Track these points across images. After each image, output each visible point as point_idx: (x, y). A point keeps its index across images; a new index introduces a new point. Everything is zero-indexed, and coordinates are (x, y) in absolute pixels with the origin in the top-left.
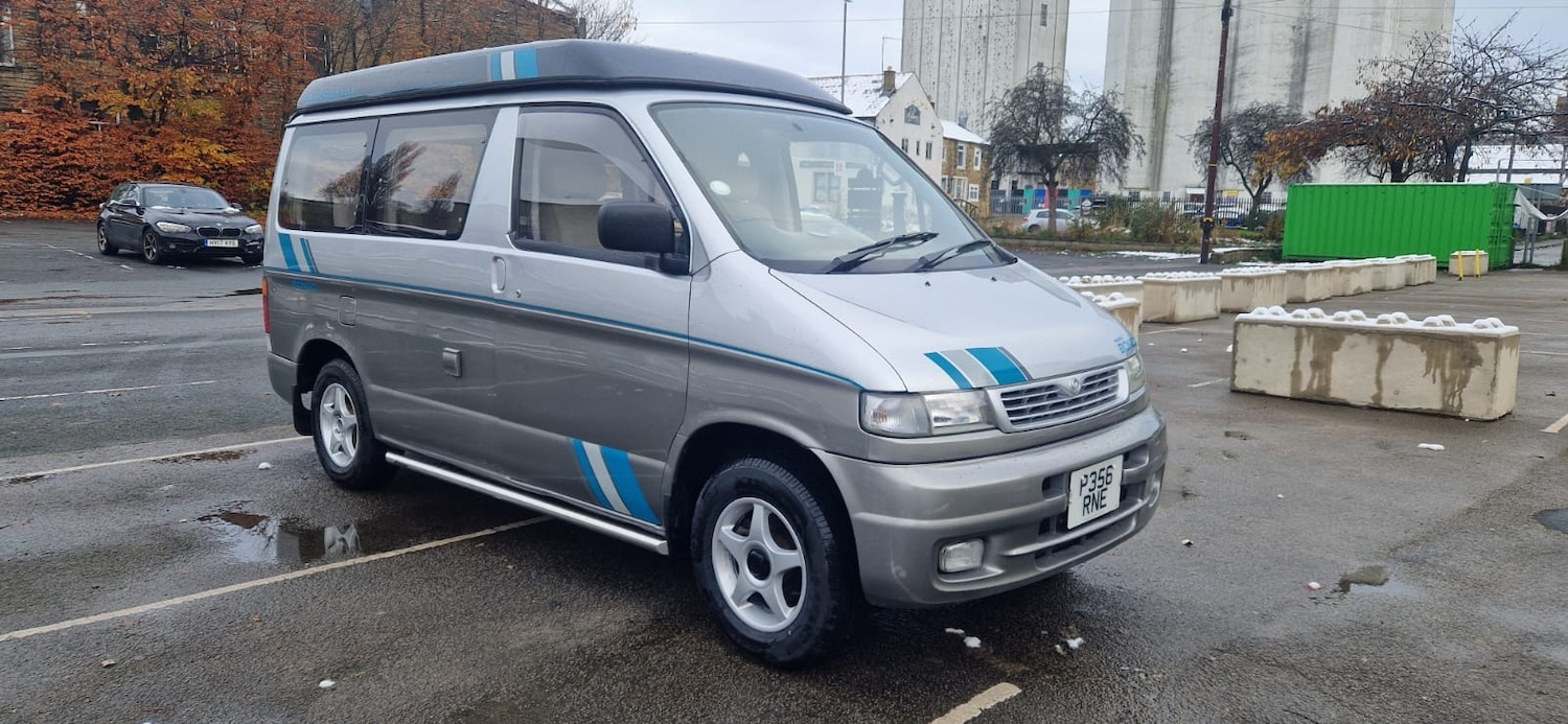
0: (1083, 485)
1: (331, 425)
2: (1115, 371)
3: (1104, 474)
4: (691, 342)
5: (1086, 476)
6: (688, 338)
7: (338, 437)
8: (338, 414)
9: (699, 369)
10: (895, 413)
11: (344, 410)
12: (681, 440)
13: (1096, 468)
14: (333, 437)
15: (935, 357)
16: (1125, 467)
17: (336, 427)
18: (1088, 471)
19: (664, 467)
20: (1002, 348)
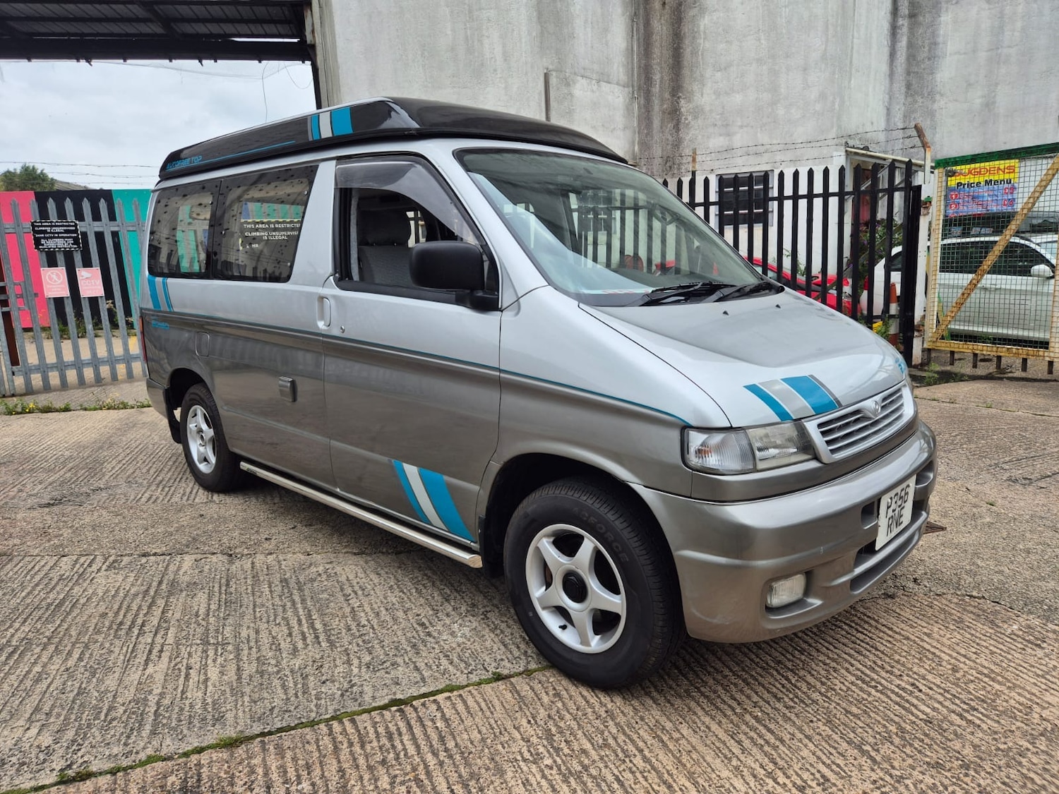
0: (888, 508)
1: (196, 441)
2: (899, 390)
3: (903, 493)
4: (502, 375)
5: (891, 498)
6: (500, 371)
7: (202, 449)
8: (200, 431)
9: (512, 402)
10: (719, 448)
11: (204, 427)
12: (496, 466)
13: (898, 490)
14: (198, 451)
15: (753, 389)
16: (916, 484)
17: (200, 441)
18: (892, 493)
19: (478, 492)
20: (812, 376)
